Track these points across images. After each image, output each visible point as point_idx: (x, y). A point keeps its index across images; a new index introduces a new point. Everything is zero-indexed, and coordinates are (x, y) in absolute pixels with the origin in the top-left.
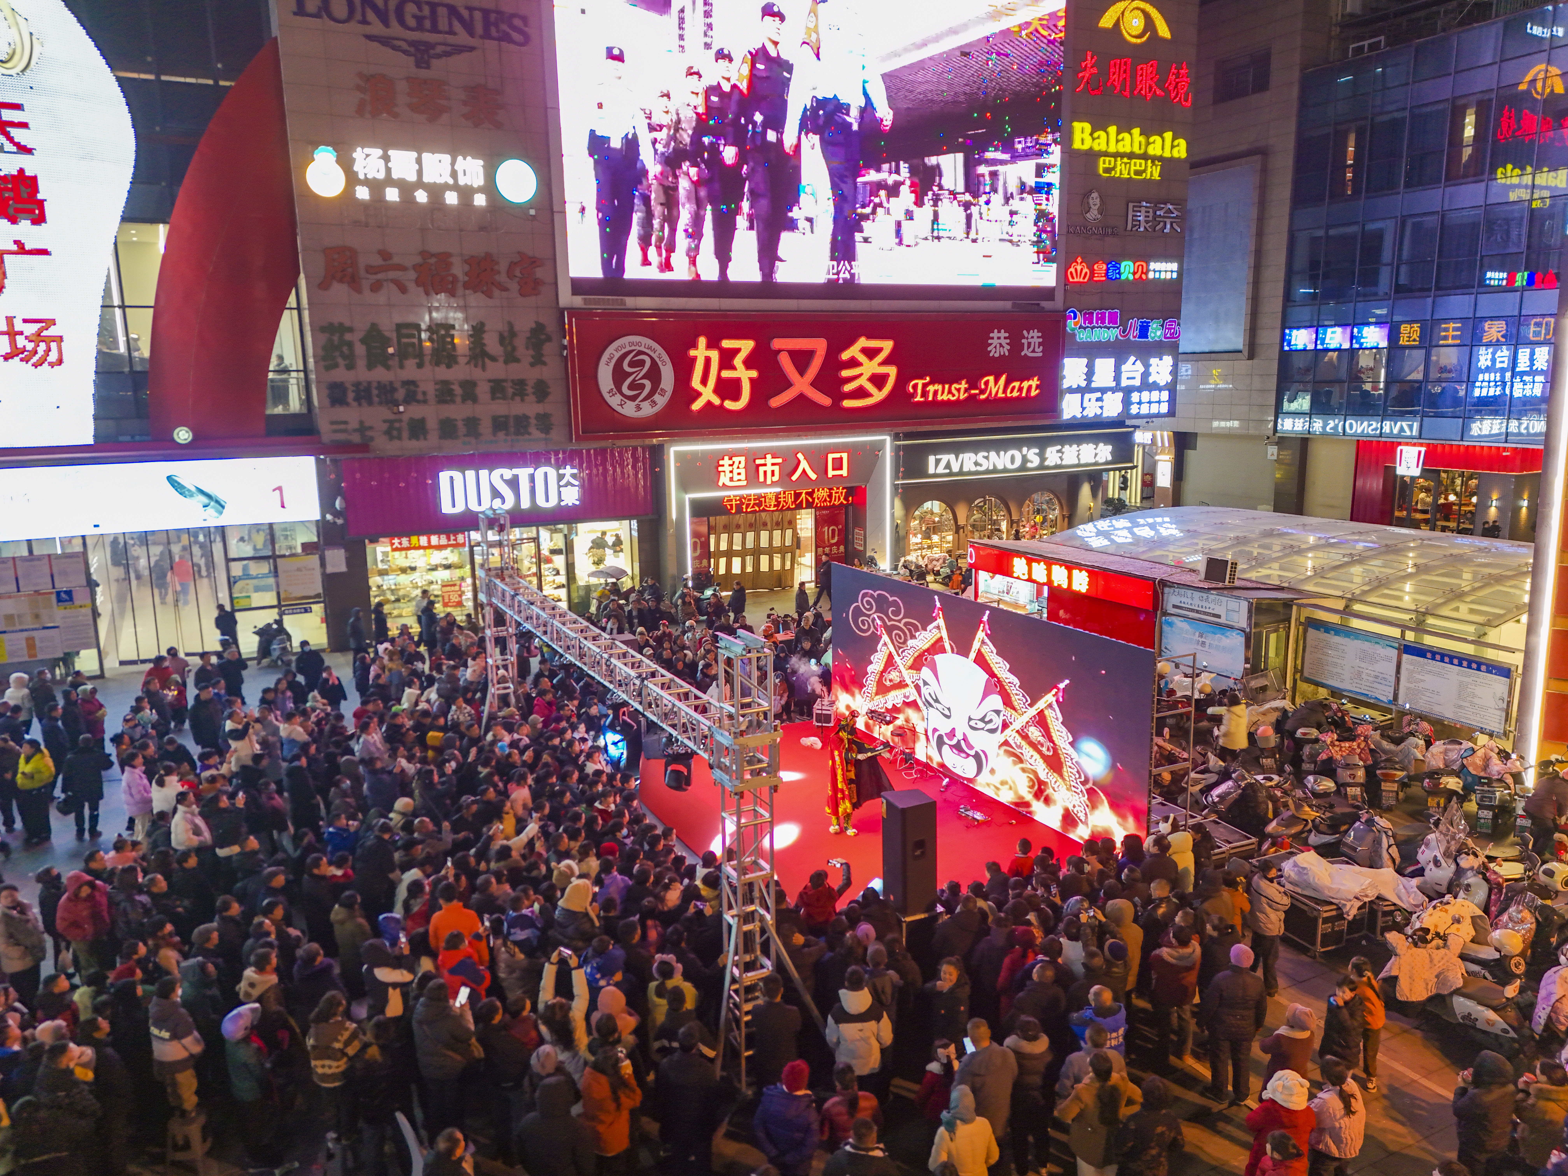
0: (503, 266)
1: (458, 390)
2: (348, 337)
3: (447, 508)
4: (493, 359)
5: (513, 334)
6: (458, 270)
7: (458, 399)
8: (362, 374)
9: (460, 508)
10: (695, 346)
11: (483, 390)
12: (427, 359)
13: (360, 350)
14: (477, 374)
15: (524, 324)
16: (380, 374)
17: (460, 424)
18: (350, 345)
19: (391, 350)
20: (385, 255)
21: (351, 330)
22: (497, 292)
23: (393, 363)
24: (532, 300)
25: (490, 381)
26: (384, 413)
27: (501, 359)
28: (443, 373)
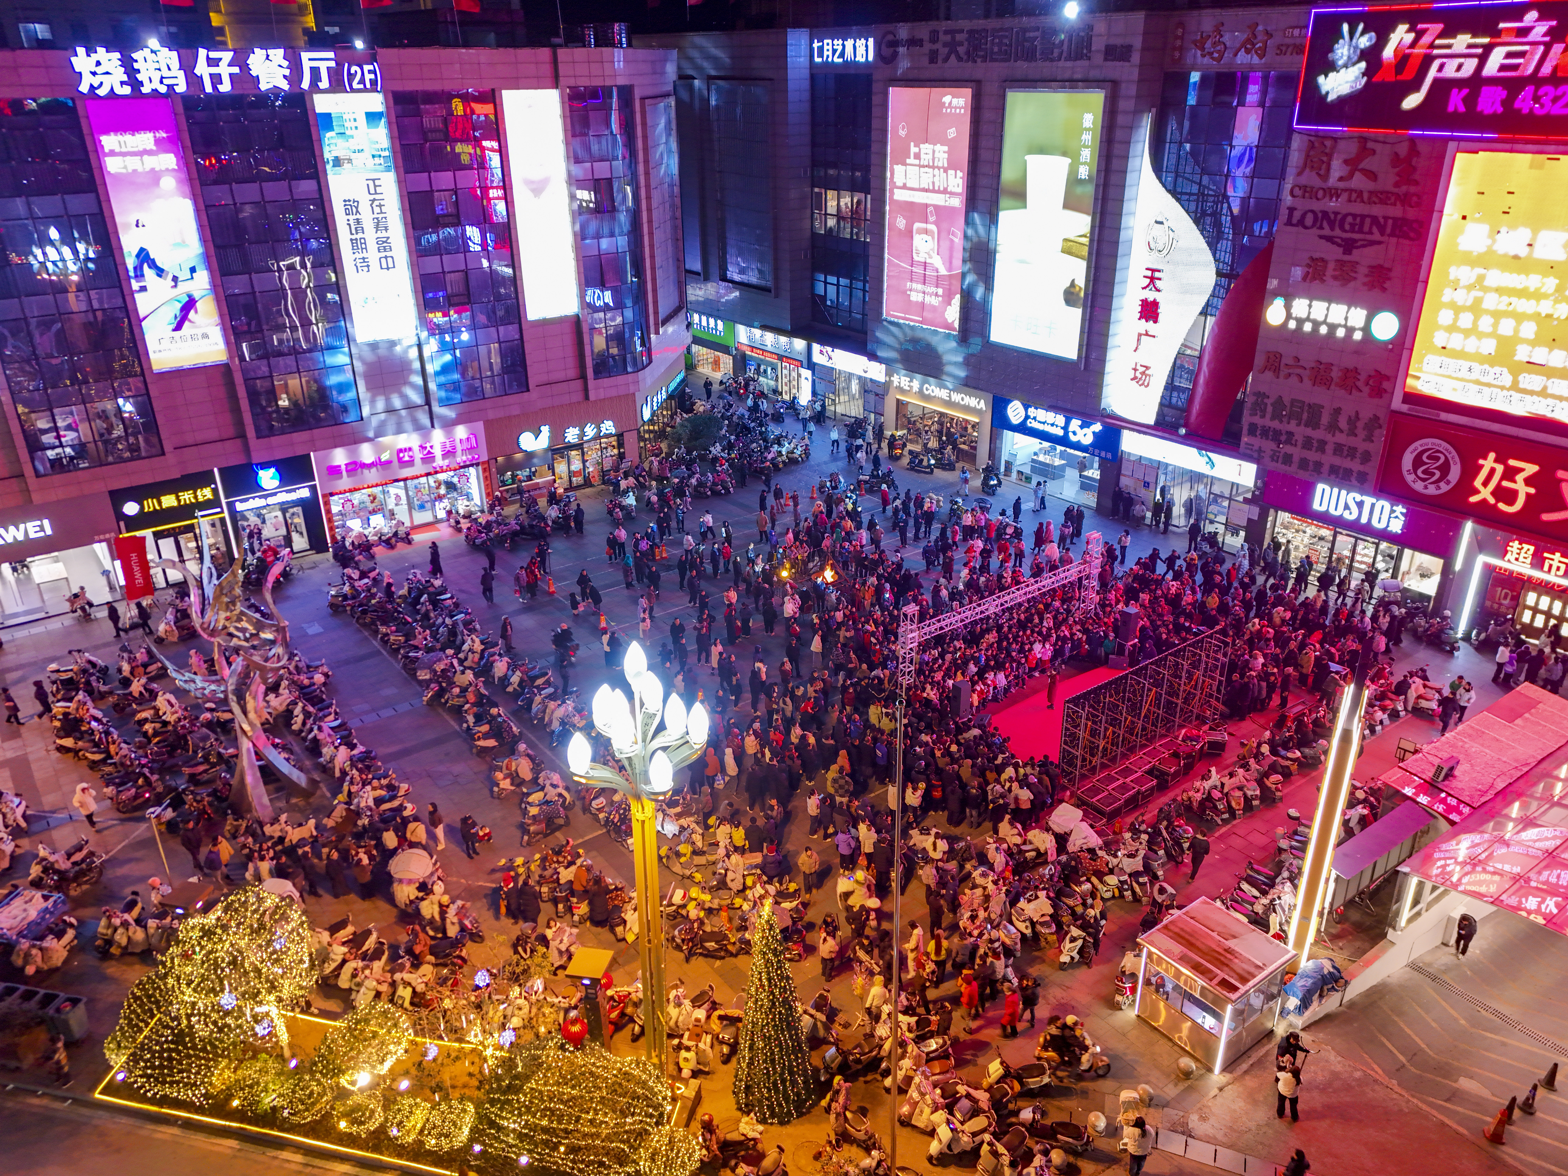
0: (1363, 377)
1: (1315, 444)
3: (1318, 506)
4: (1342, 431)
5: (1358, 418)
6: (1335, 374)
7: (1314, 449)
8: (1267, 422)
9: (1323, 509)
10: (1485, 458)
12: (1304, 422)
13: (1270, 409)
15: (1366, 415)
16: (1276, 424)
17: (1311, 463)
18: (1266, 405)
19: (1286, 412)
20: (1297, 359)
21: (1268, 397)
22: (1355, 392)
23: (1285, 420)
24: (1376, 401)
25: (1335, 443)
26: (1272, 445)
27: (1346, 433)
28: (1309, 432)
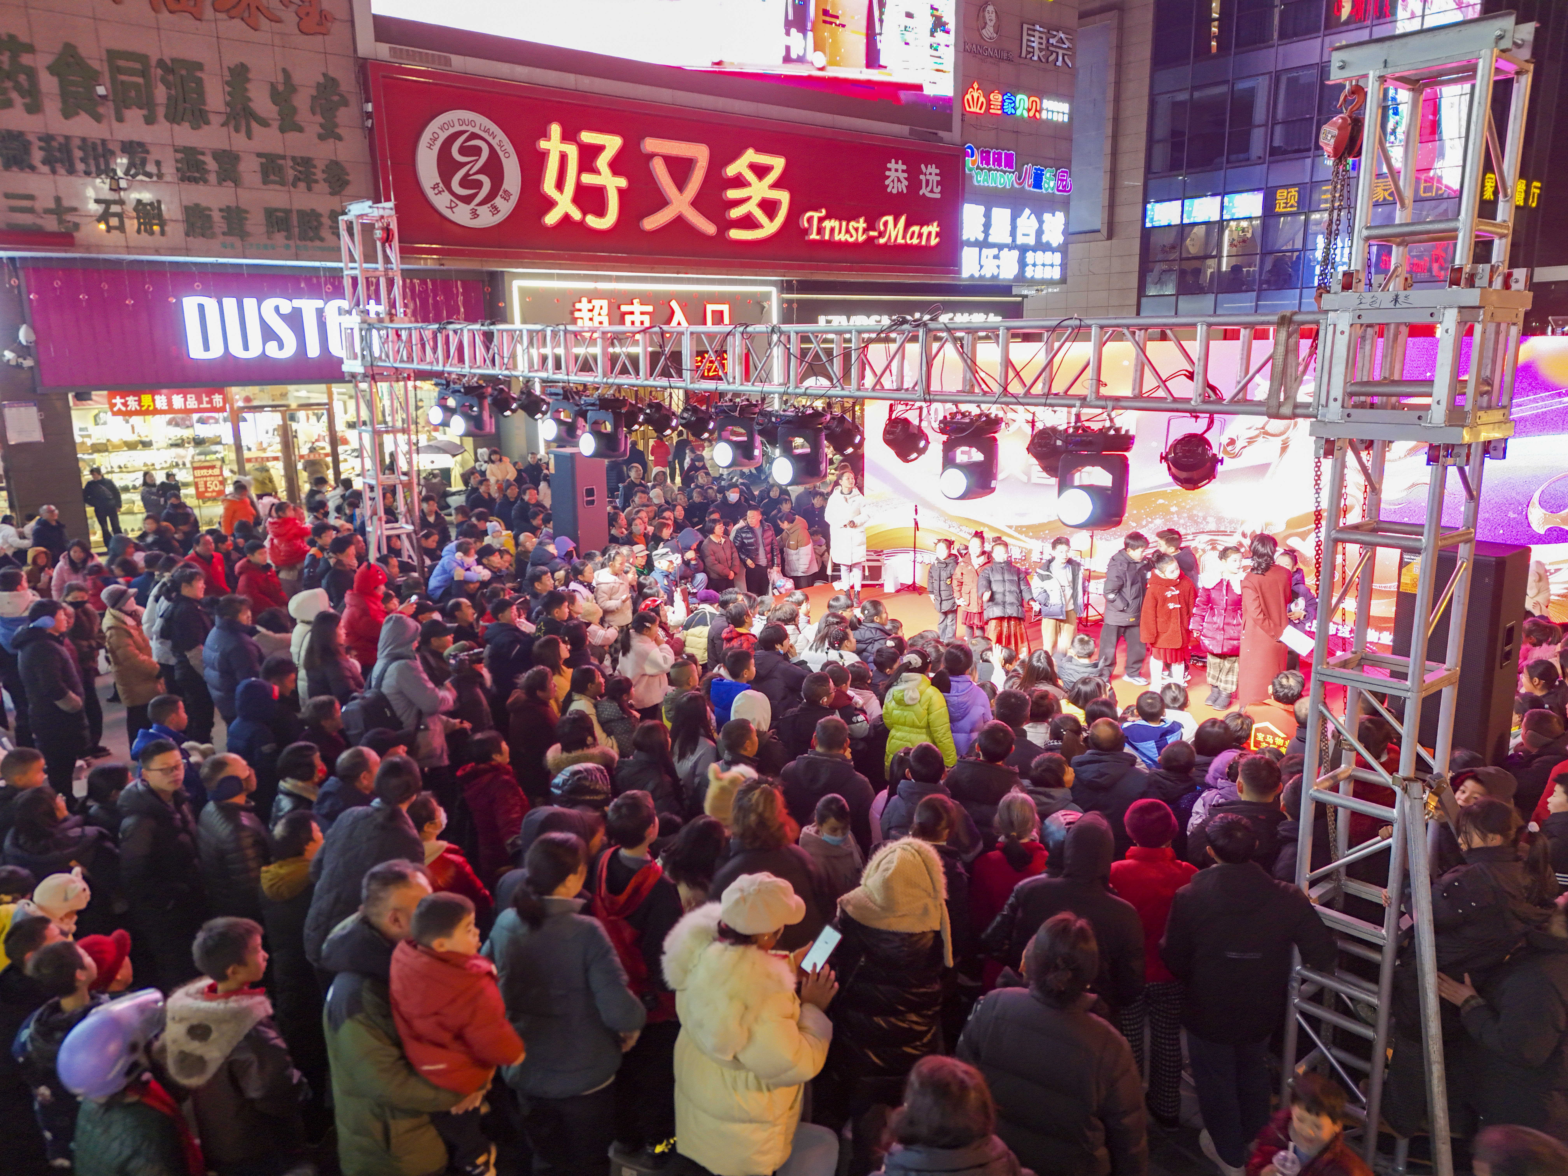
2: (26, 59)
3: (196, 351)
4: (264, 122)
5: (291, 87)
7: (212, 178)
8: (55, 122)
9: (216, 351)
10: (546, 135)
11: (249, 168)
12: (161, 111)
13: (48, 83)
14: (239, 142)
15: (307, 75)
16: (84, 127)
17: (216, 216)
18: (31, 73)
19: (101, 90)
21: (30, 49)
22: (264, 23)
23: (105, 111)
24: (318, 42)
25: (259, 155)
26: (96, 187)
27: (276, 124)
28: (184, 134)
